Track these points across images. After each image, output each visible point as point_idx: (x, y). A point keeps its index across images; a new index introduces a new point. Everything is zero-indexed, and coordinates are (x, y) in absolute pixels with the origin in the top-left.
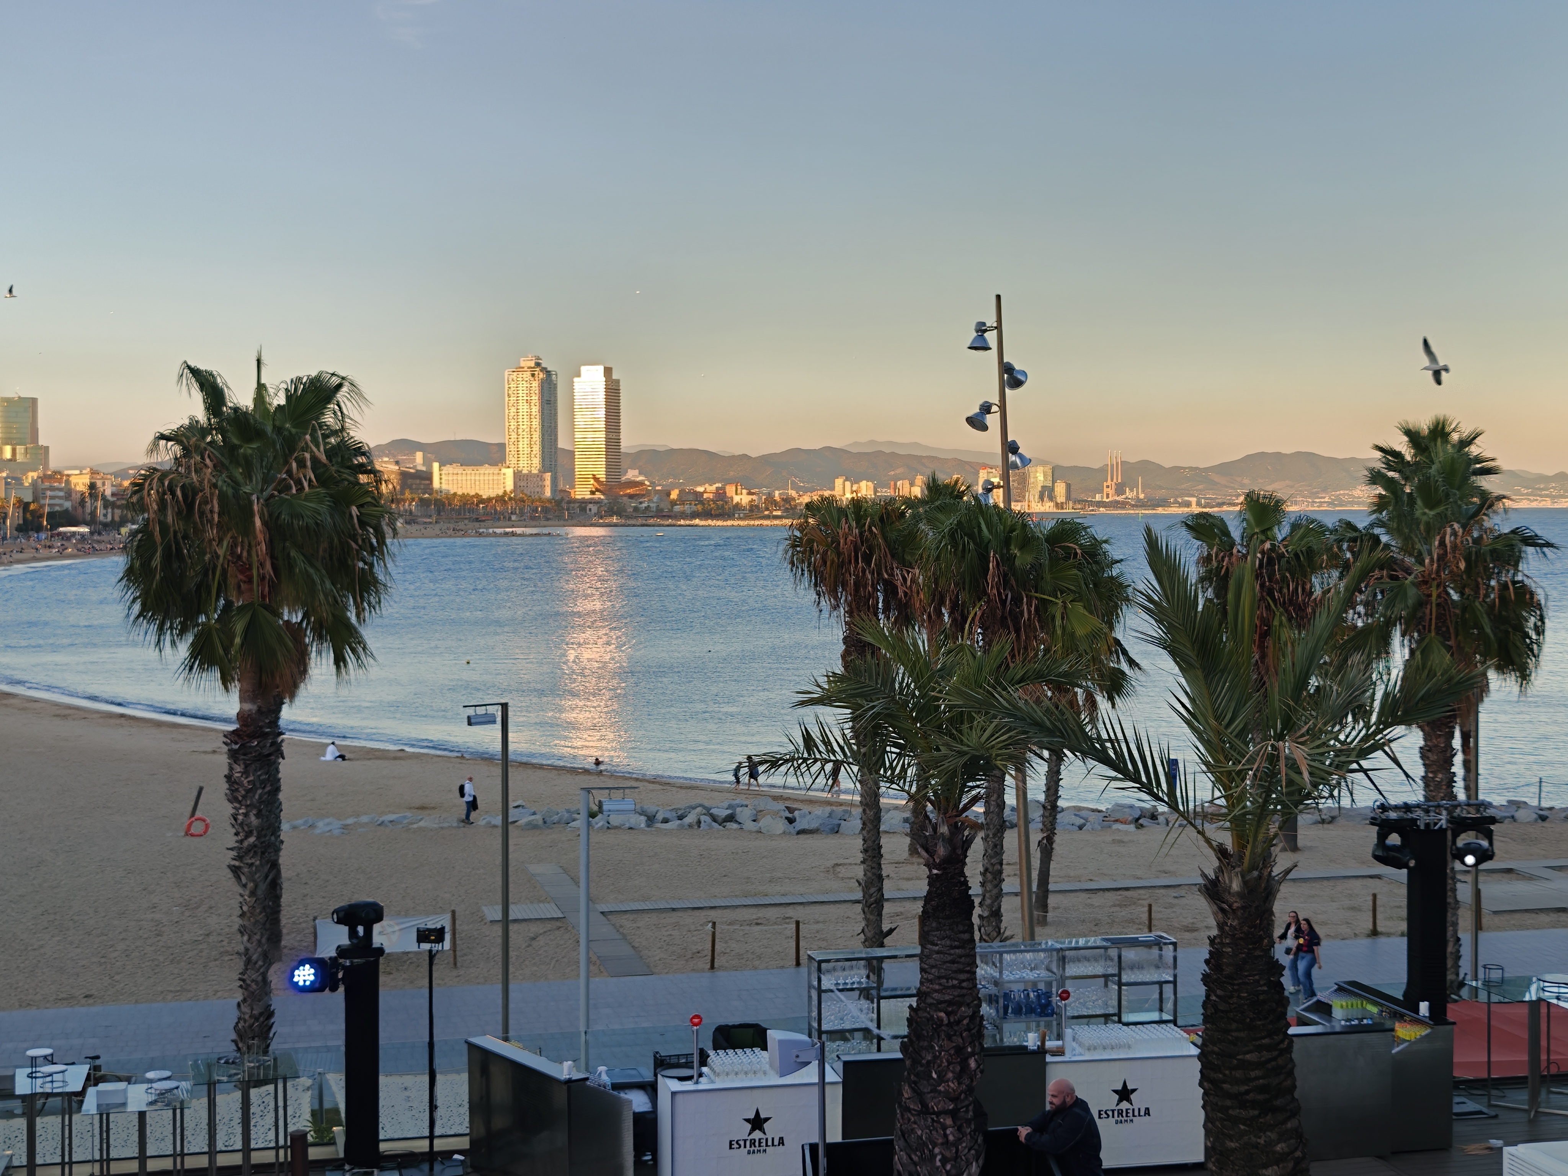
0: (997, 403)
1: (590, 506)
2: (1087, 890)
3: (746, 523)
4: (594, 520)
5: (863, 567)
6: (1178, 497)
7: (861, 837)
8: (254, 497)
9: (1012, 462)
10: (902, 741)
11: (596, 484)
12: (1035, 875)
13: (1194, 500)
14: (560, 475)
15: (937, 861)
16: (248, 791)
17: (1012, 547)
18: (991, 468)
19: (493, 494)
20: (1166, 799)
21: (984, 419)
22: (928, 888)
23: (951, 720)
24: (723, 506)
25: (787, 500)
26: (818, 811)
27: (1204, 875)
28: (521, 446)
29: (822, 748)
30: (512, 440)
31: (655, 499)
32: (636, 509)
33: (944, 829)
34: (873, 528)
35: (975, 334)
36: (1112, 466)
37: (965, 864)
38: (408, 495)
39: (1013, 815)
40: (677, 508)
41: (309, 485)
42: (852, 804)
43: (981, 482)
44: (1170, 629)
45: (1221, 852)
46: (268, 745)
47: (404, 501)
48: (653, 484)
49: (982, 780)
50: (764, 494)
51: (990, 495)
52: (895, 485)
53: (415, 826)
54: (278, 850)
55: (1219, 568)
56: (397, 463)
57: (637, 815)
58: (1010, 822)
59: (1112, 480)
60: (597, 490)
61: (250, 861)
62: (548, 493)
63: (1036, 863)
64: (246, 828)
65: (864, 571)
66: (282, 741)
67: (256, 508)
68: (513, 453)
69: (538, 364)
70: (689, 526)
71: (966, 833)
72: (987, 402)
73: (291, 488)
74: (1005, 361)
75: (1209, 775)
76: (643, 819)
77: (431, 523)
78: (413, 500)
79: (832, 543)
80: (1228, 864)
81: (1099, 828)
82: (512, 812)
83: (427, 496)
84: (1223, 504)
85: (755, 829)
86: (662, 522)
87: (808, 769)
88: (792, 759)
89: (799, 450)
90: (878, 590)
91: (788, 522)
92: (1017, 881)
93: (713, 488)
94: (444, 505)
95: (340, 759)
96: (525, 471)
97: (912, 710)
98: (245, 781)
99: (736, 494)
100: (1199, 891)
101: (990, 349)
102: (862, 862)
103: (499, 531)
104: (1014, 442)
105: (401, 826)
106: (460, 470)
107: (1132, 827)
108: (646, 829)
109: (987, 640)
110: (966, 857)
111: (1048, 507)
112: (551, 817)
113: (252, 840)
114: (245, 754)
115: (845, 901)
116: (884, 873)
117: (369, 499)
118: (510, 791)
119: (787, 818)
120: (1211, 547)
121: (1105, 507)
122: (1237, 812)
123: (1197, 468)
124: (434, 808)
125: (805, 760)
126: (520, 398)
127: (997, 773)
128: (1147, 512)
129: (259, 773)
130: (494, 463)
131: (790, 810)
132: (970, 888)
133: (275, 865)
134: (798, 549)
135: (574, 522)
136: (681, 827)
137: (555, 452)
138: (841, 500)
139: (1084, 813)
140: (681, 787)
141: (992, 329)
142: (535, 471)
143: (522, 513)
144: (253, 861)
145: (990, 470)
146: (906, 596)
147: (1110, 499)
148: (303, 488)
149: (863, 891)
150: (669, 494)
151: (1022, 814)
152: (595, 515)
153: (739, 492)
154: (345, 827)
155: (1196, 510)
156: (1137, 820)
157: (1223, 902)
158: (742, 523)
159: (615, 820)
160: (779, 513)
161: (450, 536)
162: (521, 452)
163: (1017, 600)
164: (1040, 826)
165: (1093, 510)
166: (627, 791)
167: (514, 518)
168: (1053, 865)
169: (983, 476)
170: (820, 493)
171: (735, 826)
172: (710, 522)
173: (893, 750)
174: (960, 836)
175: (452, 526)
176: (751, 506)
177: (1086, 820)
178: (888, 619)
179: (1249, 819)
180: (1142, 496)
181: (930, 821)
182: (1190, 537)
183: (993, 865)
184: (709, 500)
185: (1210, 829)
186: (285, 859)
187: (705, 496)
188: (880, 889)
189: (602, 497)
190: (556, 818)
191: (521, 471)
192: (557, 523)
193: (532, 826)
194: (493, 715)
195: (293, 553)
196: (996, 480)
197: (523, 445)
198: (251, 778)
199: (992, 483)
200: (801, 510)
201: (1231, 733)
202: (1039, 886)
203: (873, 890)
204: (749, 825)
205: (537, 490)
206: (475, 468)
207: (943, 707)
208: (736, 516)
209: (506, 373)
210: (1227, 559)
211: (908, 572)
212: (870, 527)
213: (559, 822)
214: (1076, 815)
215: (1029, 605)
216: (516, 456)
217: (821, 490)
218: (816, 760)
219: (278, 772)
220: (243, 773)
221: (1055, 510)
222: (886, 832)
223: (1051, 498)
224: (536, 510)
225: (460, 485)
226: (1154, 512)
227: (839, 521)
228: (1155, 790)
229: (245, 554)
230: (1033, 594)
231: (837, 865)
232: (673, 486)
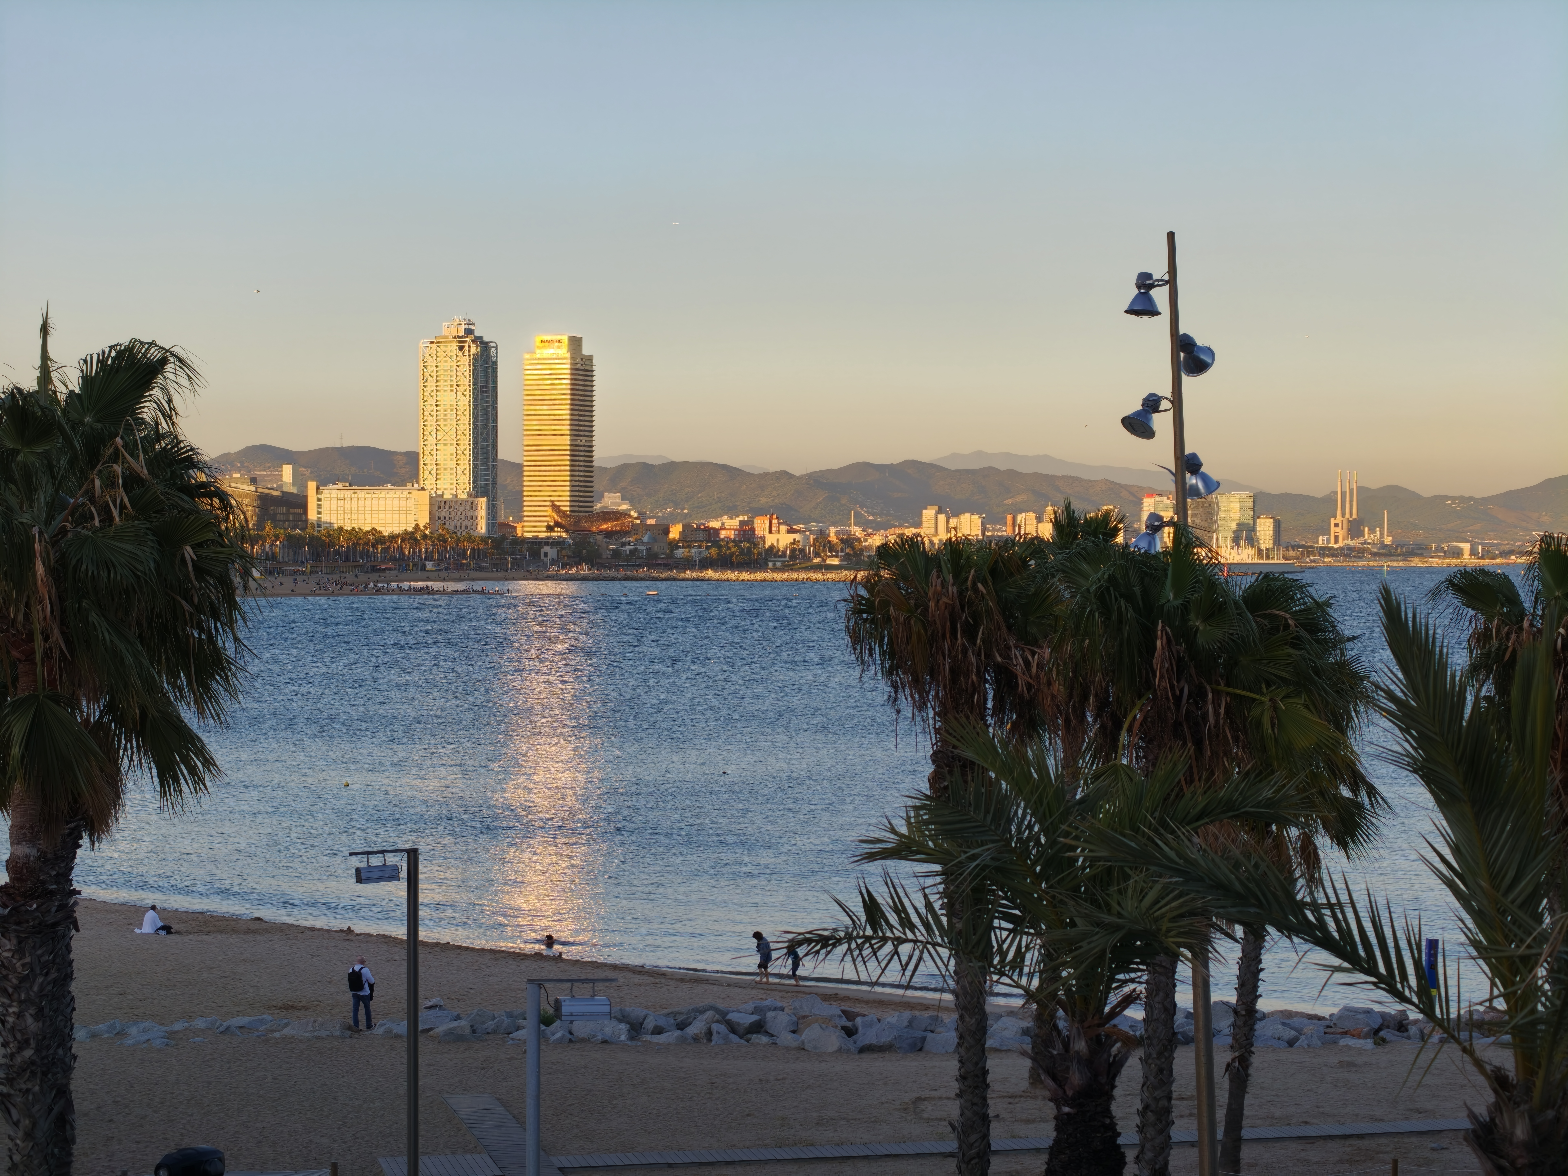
0: (1169, 396)
1: (546, 548)
2: (1299, 1138)
3: (785, 575)
4: (553, 570)
5: (963, 644)
6: (1442, 541)
7: (957, 1057)
8: (35, 531)
9: (1191, 486)
10: (1017, 912)
11: (554, 515)
12: (1221, 1114)
13: (1466, 547)
14: (500, 500)
15: (1070, 1093)
16: (23, 979)
17: (1192, 616)
18: (1161, 495)
19: (398, 530)
20: (1415, 1000)
21: (1149, 419)
22: (1055, 1134)
23: (1093, 878)
24: (749, 550)
25: (848, 542)
26: (892, 1018)
27: (1472, 1116)
28: (441, 456)
29: (893, 918)
30: (429, 448)
31: (646, 539)
32: (616, 554)
33: (1080, 1046)
34: (980, 585)
35: (1136, 292)
36: (1343, 494)
37: (1111, 1098)
38: (269, 529)
39: (1188, 1025)
40: (680, 553)
41: (121, 513)
42: (939, 1006)
43: (1145, 516)
44: (1422, 741)
45: (1499, 1080)
46: (54, 909)
47: (263, 539)
48: (642, 515)
49: (1139, 970)
50: (812, 533)
51: (1157, 536)
52: (1014, 519)
53: (277, 1035)
54: (68, 1070)
55: (1502, 650)
56: (253, 481)
57: (614, 1023)
58: (1184, 1034)
59: (1343, 515)
60: (557, 524)
61: (24, 1087)
62: (482, 527)
63: (1222, 1096)
64: (19, 1036)
65: (965, 651)
66: (76, 903)
67: (37, 546)
68: (429, 467)
69: (469, 332)
70: (698, 580)
71: (1114, 1050)
72: (1152, 395)
73: (93, 518)
74: (1181, 332)
75: (1481, 962)
76: (623, 1027)
77: (303, 573)
78: (277, 537)
79: (917, 606)
80: (1509, 1099)
81: (1319, 1043)
82: (422, 1014)
83: (298, 531)
84: (1511, 552)
85: (795, 1044)
86: (655, 574)
87: (875, 954)
88: (849, 938)
89: (867, 465)
90: (986, 681)
91: (848, 575)
92: (1193, 1124)
93: (735, 523)
94: (323, 545)
95: (164, 932)
96: (447, 496)
97: (1035, 864)
98: (18, 964)
99: (771, 532)
100: (1465, 1139)
101: (1159, 314)
102: (957, 1095)
103: (405, 585)
104: (1194, 456)
105: (255, 1035)
106: (348, 493)
107: (1368, 1044)
108: (629, 1043)
109: (1151, 757)
110: (1113, 1087)
111: (1246, 555)
112: (483, 1023)
113: (28, 1053)
114: (18, 923)
115: (932, 1154)
116: (991, 1112)
117: (211, 535)
118: (421, 983)
119: (844, 1028)
120: (1489, 619)
121: (1332, 556)
122: (1519, 1019)
123: (1471, 498)
124: (305, 1008)
125: (868, 939)
126: (442, 383)
127: (1162, 958)
128: (1396, 564)
129: (39, 952)
130: (399, 482)
131: (849, 1015)
132: (1119, 1134)
133: (63, 1093)
134: (865, 616)
135: (521, 573)
136: (683, 1040)
137: (494, 466)
138: (931, 542)
139: (1296, 1021)
140: (682, 980)
141: (1162, 283)
142: (463, 496)
143: (442, 559)
144: (29, 1085)
145: (1159, 499)
146: (1029, 690)
147: (1341, 544)
148: (112, 519)
149: (959, 1138)
150: (667, 532)
151: (1201, 1023)
152: (553, 562)
153: (774, 529)
154: (171, 1035)
155: (1469, 561)
156: (1377, 1032)
157: (1502, 1157)
158: (778, 576)
159: (581, 1028)
160: (835, 562)
161: (333, 594)
162: (442, 467)
163: (1198, 695)
164: (1230, 1040)
165: (1313, 561)
166: (599, 985)
167: (429, 566)
168: (1248, 1100)
169: (1148, 506)
170: (899, 531)
171: (764, 1039)
172: (729, 574)
173: (1004, 924)
174: (1105, 1056)
175: (335, 577)
176: (793, 550)
177: (1300, 1031)
178: (1002, 724)
179: (1541, 1031)
180: (1388, 540)
181: (1059, 1032)
182: (1457, 602)
183: (1157, 1100)
184: (728, 540)
185: (1482, 1044)
186: (78, 1084)
187: (723, 534)
188: (986, 1136)
189: (564, 535)
190: (490, 1025)
191: (442, 496)
192: (494, 574)
193: (454, 1037)
194: (396, 868)
195: (93, 617)
196: (1168, 514)
197: (446, 455)
198: (28, 960)
199: (1160, 518)
200: (869, 557)
201: (1513, 902)
202: (1226, 1132)
203: (973, 1138)
204: (786, 1038)
205: (465, 523)
207: (1081, 860)
208: (770, 565)
209: (421, 345)
210: (1513, 636)
211: (1033, 654)
212: (974, 584)
213: (495, 1032)
214: (1284, 1024)
215: (1217, 705)
216: (433, 472)
217: (901, 526)
218: (885, 939)
219: (69, 950)
220: (14, 952)
221: (1256, 561)
222: (996, 1050)
223: (1252, 541)
224: (464, 555)
225: (348, 516)
226: (1407, 563)
227: (928, 574)
228: (1399, 986)
229: (20, 617)
230: (1222, 687)
231: (919, 1099)
232: (674, 520)
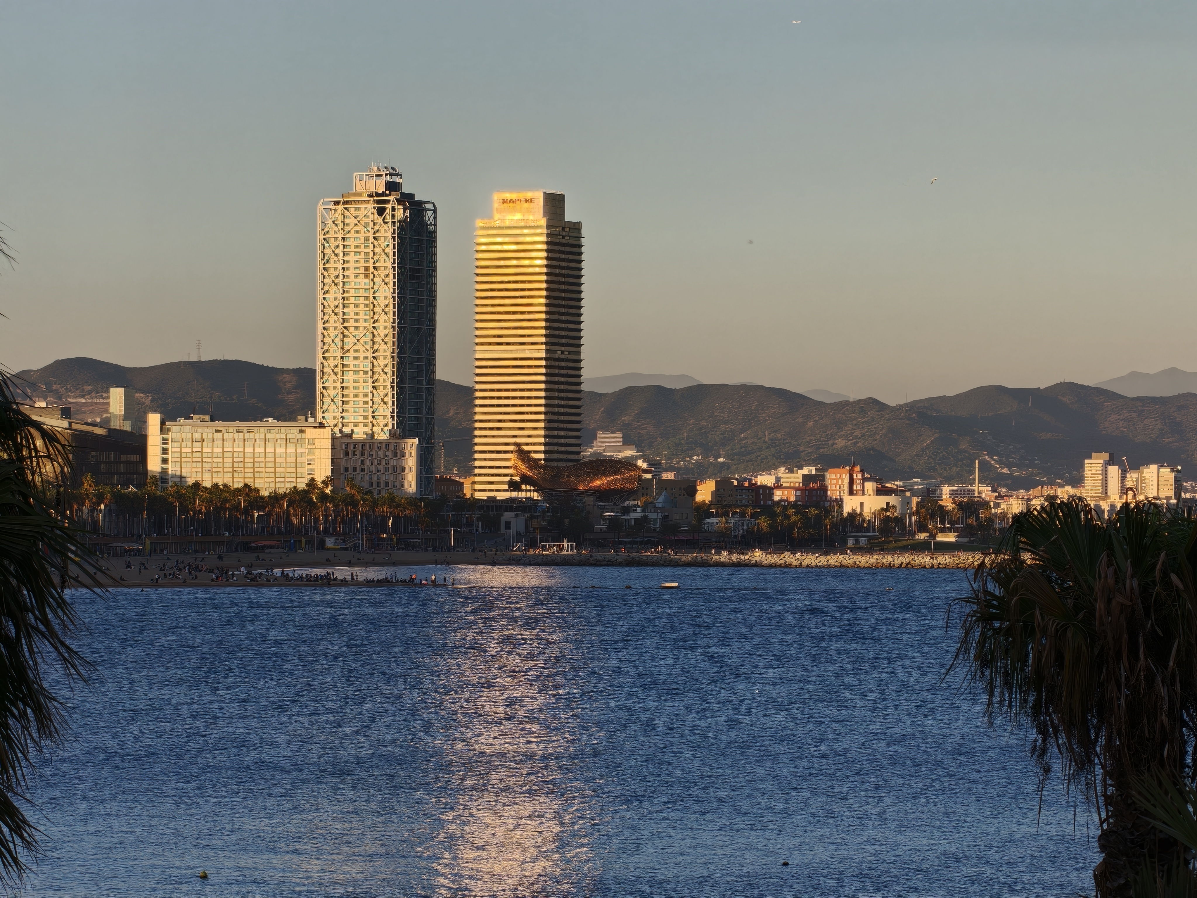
1: (508, 516)
3: (873, 559)
4: (517, 549)
5: (1148, 668)
11: (521, 465)
14: (439, 442)
19: (283, 486)
24: (818, 519)
25: (970, 507)
28: (350, 375)
30: (332, 363)
31: (660, 502)
32: (614, 524)
34: (1174, 577)
38: (88, 487)
40: (712, 523)
47: (80, 501)
48: (655, 467)
50: (914, 493)
56: (66, 413)
60: (525, 479)
62: (411, 484)
65: (1150, 678)
68: (332, 392)
69: (392, 187)
70: (739, 565)
77: (139, 552)
78: (100, 498)
79: (1078, 610)
83: (132, 488)
86: (676, 556)
89: (1000, 390)
90: (1184, 724)
91: (973, 559)
93: (796, 477)
94: (171, 510)
96: (359, 435)
99: (851, 492)
103: (295, 572)
106: (208, 431)
126: (352, 264)
130: (287, 416)
134: (997, 624)
137: (430, 391)
138: (1098, 508)
142: (382, 436)
143: (350, 532)
150: (692, 491)
152: (519, 537)
153: (856, 487)
158: (863, 560)
160: (950, 538)
161: (184, 584)
162: (350, 391)
167: (330, 542)
170: (1048, 491)
172: (788, 557)
175: (188, 559)
176: (886, 520)
184: (785, 504)
187: (778, 495)
189: (536, 496)
191: (351, 435)
192: (430, 554)
197: (357, 373)
200: (1002, 531)
205: (385, 478)
206: (243, 425)
208: (850, 543)
209: (320, 208)
212: (1165, 575)
216: (338, 400)
217: (1051, 483)
224: (382, 525)
225: (207, 466)
227: (1093, 559)
232: (703, 472)
